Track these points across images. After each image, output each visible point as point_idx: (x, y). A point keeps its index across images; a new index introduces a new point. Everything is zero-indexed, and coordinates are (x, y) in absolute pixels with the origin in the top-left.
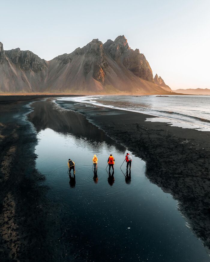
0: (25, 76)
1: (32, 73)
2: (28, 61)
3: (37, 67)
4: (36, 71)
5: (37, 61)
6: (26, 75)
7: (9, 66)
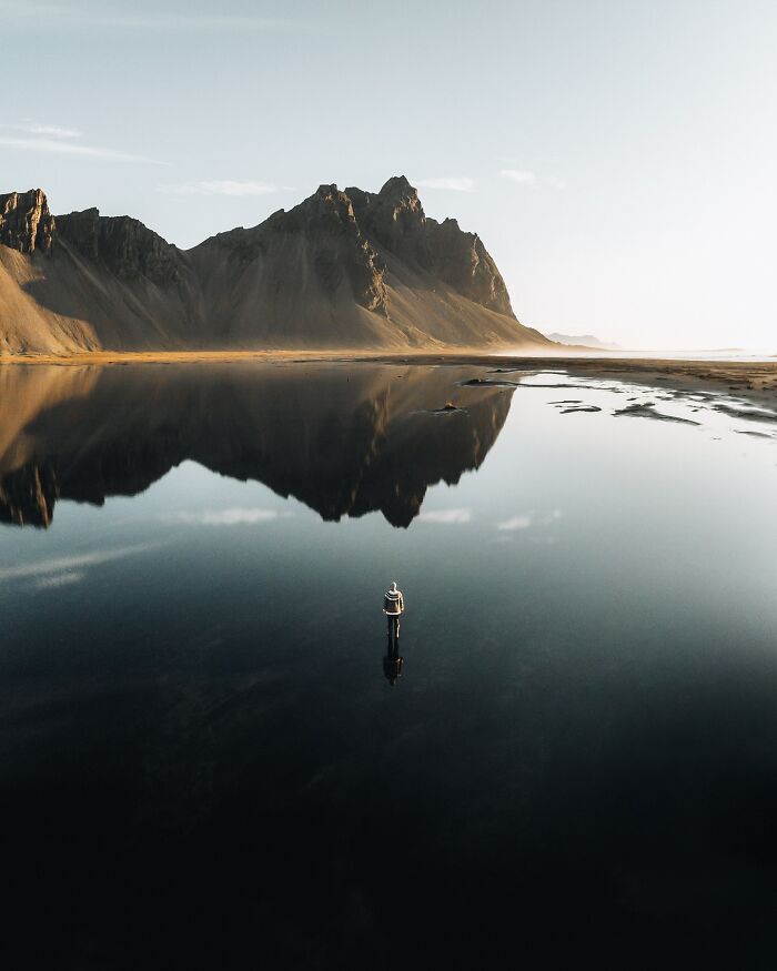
0: (134, 299)
1: (153, 290)
2: (130, 248)
3: (162, 269)
4: (161, 283)
5: (159, 249)
6: (136, 296)
7: (76, 267)
